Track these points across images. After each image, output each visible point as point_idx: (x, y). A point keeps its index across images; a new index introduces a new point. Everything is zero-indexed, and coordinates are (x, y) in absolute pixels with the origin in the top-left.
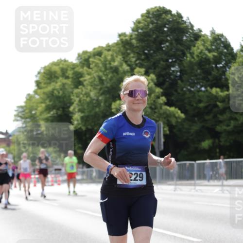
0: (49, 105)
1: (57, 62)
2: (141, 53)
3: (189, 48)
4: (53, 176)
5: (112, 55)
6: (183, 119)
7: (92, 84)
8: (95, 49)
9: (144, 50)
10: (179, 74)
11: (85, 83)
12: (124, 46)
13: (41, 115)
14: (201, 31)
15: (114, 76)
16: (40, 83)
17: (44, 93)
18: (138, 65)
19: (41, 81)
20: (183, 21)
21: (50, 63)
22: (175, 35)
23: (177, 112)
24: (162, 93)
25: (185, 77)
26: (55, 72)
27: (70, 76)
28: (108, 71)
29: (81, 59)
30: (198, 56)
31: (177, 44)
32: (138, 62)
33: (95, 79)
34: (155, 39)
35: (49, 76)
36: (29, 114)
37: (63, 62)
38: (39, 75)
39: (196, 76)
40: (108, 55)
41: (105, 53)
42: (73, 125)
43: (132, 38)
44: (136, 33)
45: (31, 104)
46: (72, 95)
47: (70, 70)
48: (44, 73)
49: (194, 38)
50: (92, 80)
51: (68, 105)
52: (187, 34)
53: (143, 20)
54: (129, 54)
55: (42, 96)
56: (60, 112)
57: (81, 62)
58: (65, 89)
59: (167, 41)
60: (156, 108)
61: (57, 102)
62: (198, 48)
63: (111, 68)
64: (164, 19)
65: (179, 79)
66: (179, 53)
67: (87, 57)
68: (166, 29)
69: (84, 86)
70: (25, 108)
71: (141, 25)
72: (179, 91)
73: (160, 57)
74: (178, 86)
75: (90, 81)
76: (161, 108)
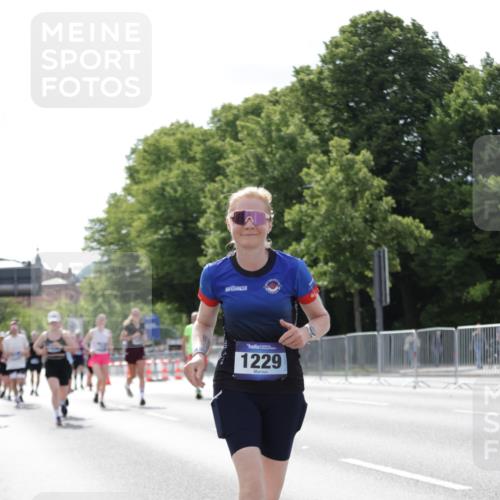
0: (155, 216)
1: (171, 129)
2: (342, 107)
3: (439, 96)
4: (166, 361)
5: (282, 113)
6: (431, 240)
7: (243, 173)
8: (247, 100)
9: (348, 102)
10: (419, 148)
11: (228, 171)
12: (306, 94)
13: (138, 236)
14: (462, 60)
15: (288, 155)
16: (137, 171)
17: (145, 192)
18: (336, 132)
19: (139, 168)
20: (427, 40)
21: (155, 131)
22: (411, 69)
23: (418, 227)
24: (386, 187)
25: (432, 156)
26: (167, 149)
27: (198, 156)
28: (274, 146)
29: (219, 120)
30: (458, 112)
31: (414, 89)
32: (335, 125)
33: (248, 161)
34: (369, 79)
35: (154, 157)
36: (115, 236)
37: (182, 129)
38: (133, 156)
39: (454, 152)
40: (275, 113)
41: (268, 108)
42: (206, 256)
43: (322, 77)
44: (331, 66)
45: (120, 215)
46: (202, 195)
47: (199, 145)
48: (145, 151)
49: (448, 74)
50: (244, 163)
51: (195, 215)
52: (436, 66)
53: (345, 40)
54: (317, 110)
55: (140, 198)
56: (177, 231)
57: (218, 128)
58: (188, 182)
59: (394, 81)
60: (374, 220)
61: (172, 210)
62: (459, 96)
63: (281, 139)
64: (386, 36)
65: (419, 160)
66: (420, 106)
67: (231, 118)
68: (391, 58)
69: (226, 176)
70: (107, 223)
71: (340, 50)
72: (420, 183)
73: (380, 114)
74: (420, 173)
75: (239, 165)
76: (385, 219)
